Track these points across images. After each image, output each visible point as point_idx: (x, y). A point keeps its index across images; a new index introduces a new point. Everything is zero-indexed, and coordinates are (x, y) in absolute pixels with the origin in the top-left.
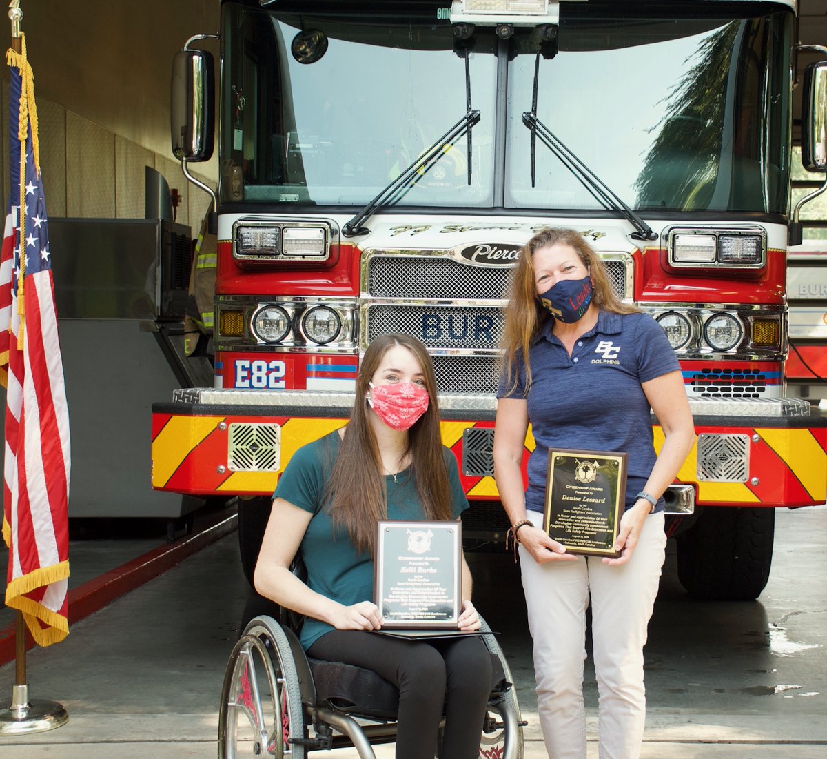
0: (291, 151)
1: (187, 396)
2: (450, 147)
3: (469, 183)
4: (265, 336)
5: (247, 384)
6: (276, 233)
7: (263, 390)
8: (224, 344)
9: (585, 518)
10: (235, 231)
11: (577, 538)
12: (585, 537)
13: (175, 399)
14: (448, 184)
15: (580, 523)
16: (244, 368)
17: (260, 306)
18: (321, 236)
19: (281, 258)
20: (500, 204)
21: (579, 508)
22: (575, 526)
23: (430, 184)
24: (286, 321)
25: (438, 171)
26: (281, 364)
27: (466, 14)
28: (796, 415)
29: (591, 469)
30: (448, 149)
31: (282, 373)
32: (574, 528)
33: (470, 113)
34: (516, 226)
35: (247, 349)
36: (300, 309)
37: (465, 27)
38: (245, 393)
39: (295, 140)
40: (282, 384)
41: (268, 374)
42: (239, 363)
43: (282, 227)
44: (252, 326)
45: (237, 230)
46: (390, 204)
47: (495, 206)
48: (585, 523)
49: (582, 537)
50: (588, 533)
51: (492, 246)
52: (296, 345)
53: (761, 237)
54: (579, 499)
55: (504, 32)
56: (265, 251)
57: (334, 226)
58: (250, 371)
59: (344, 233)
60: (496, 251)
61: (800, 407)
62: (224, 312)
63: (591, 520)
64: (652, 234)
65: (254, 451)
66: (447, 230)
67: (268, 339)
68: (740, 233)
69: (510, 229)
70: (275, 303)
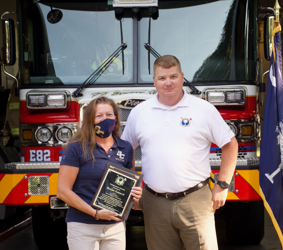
0: (49, 61)
1: (11, 166)
2: (115, 58)
3: (123, 74)
4: (42, 140)
5: (34, 160)
6: (44, 97)
7: (41, 162)
8: (24, 143)
9: (114, 199)
10: (27, 97)
11: (108, 206)
12: (111, 206)
13: (6, 167)
14: (115, 74)
15: (111, 200)
16: (33, 153)
17: (39, 128)
18: (63, 98)
19: (47, 107)
20: (136, 82)
21: (113, 194)
22: (109, 201)
23: (107, 74)
24: (50, 133)
25: (111, 69)
26: (49, 151)
27: (119, 3)
28: (253, 164)
29: (123, 181)
30: (115, 59)
31: (49, 155)
32: (108, 201)
33: (123, 44)
34: (142, 91)
35: (34, 146)
36: (55, 128)
37: (119, 9)
38: (34, 164)
39: (50, 57)
40: (49, 159)
41: (43, 156)
42: (31, 151)
43: (47, 95)
44: (36, 136)
45: (28, 96)
46: (91, 84)
47: (134, 83)
48: (113, 201)
49: (110, 206)
50: (113, 205)
51: (133, 100)
52: (54, 143)
53: (243, 92)
54: (114, 191)
55: (135, 10)
56: (40, 105)
57: (68, 93)
58: (36, 155)
59: (72, 96)
60: (134, 102)
61: (255, 161)
62: (24, 130)
63: (116, 200)
64: (199, 92)
65: (39, 187)
66: (114, 94)
67: (43, 141)
68: (234, 90)
69: (140, 93)
70: (45, 126)
